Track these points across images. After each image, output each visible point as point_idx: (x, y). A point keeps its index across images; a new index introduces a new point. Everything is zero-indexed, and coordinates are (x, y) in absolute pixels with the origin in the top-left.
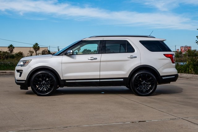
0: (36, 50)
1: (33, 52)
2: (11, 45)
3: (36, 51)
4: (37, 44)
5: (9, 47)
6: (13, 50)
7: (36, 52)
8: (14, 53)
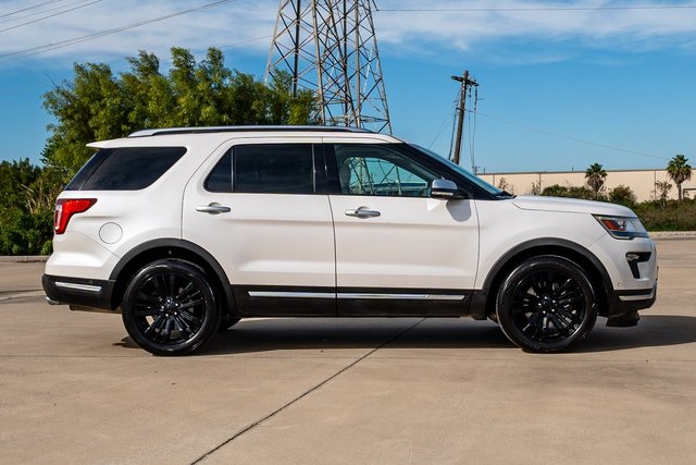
0: (680, 178)
1: (670, 186)
2: (597, 165)
3: (679, 183)
4: (681, 159)
5: (589, 173)
6: (602, 182)
7: (679, 187)
8: (608, 191)
